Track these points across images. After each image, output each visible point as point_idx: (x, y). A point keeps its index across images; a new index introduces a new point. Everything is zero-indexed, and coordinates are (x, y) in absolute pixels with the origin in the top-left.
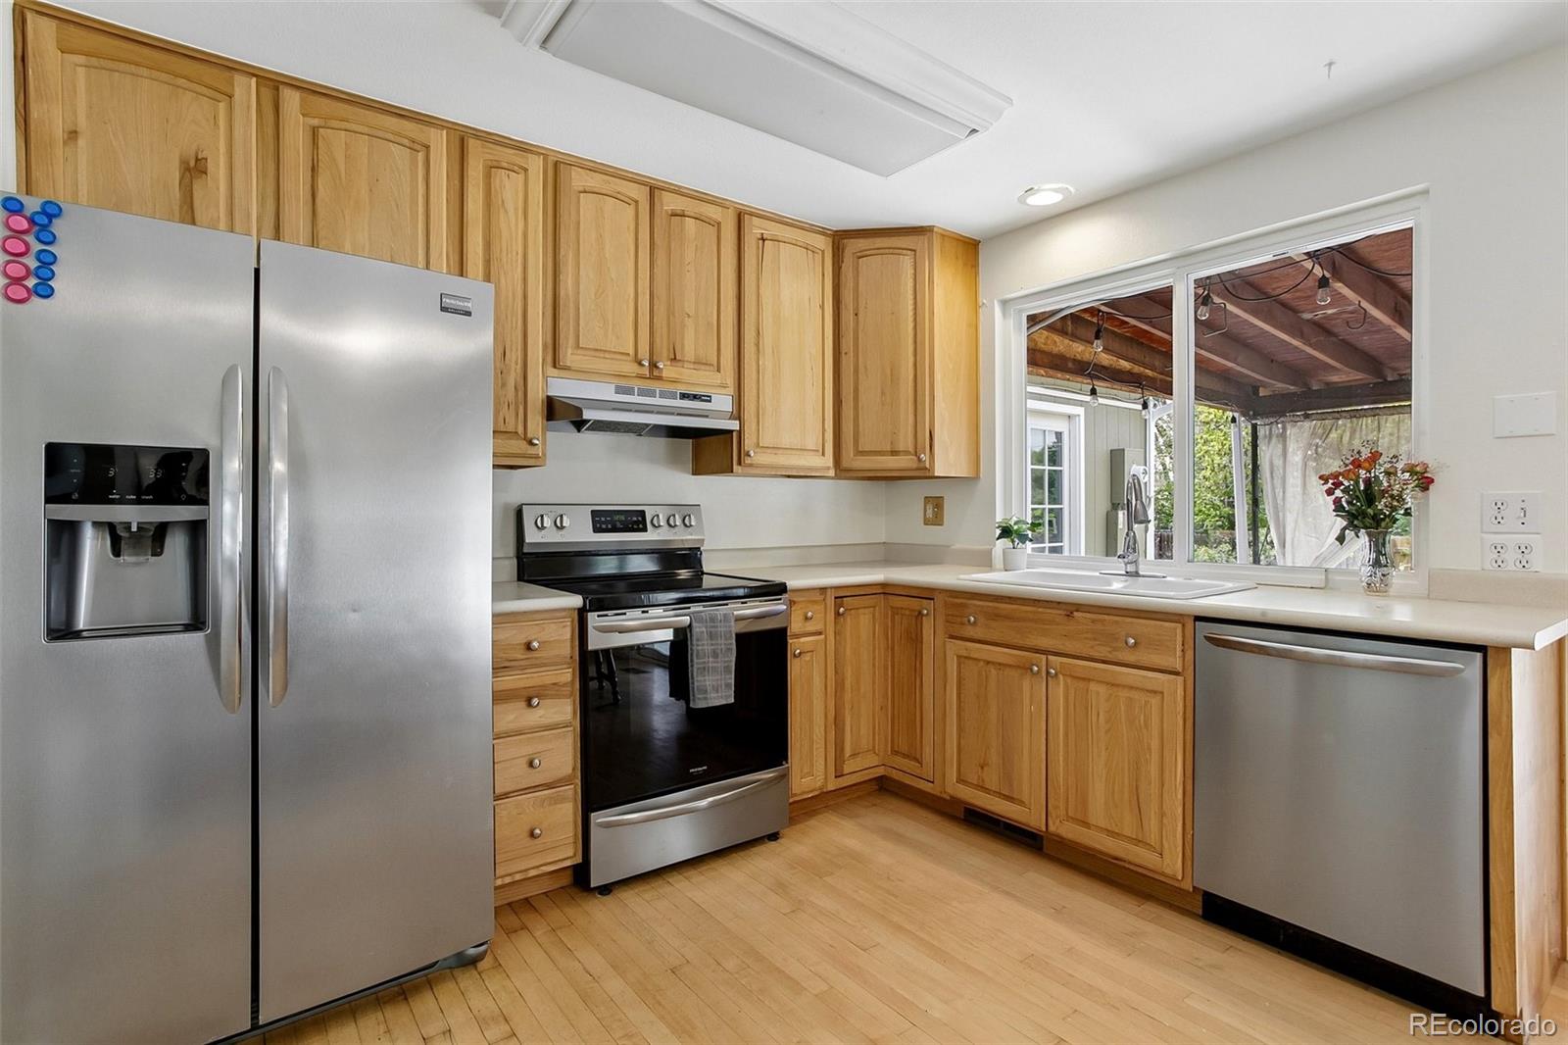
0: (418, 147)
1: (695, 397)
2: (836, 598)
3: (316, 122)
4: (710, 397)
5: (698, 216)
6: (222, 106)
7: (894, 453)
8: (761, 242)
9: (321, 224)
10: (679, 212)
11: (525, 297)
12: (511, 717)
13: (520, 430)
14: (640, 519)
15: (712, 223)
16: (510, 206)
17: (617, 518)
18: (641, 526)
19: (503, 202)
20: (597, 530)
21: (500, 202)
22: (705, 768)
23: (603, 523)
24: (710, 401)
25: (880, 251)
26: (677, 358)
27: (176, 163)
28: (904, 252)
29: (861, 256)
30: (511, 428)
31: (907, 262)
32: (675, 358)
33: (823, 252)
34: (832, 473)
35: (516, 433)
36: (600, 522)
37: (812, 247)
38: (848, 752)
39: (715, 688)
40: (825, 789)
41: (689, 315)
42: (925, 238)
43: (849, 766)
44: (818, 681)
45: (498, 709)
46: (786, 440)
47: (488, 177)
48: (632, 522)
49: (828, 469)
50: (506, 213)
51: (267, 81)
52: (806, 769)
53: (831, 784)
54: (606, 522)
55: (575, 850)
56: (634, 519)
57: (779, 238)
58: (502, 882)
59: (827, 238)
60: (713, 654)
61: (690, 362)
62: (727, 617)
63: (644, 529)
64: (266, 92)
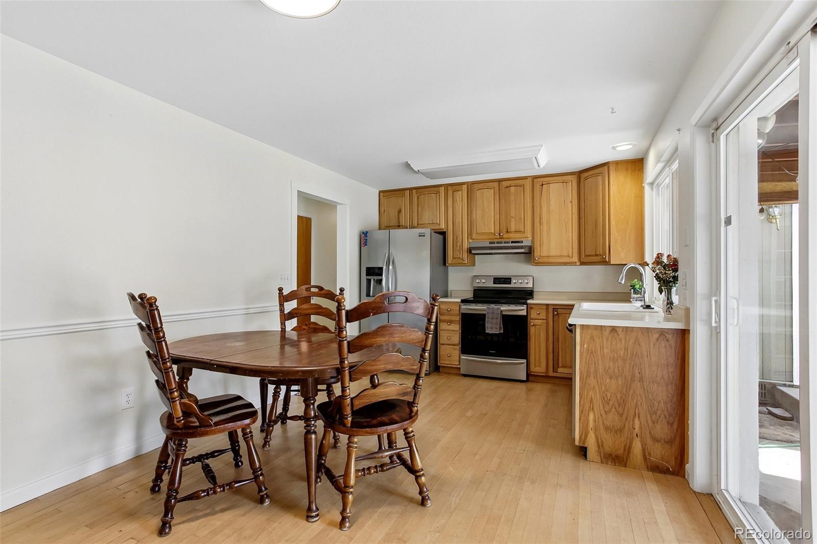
0: (438, 193)
1: (518, 242)
2: (553, 309)
3: (418, 195)
4: (522, 241)
5: (515, 185)
6: (403, 198)
7: (596, 255)
8: (541, 186)
9: (419, 216)
10: (509, 186)
11: (462, 222)
12: (444, 326)
13: (461, 257)
14: (509, 280)
15: (522, 185)
16: (458, 200)
17: (502, 280)
20: (494, 283)
21: (456, 200)
22: (494, 352)
24: (522, 243)
25: (592, 176)
26: (509, 231)
27: (397, 211)
28: (599, 174)
29: (586, 179)
30: (459, 256)
31: (600, 178)
33: (572, 181)
34: (578, 263)
35: (460, 258)
36: (496, 281)
37: (566, 181)
38: (560, 365)
39: (492, 328)
40: (548, 375)
41: (512, 217)
42: (606, 167)
43: (560, 370)
44: (543, 336)
45: (441, 324)
46: (553, 253)
47: (453, 194)
48: (507, 281)
49: (576, 262)
50: (457, 202)
51: (411, 189)
52: (537, 364)
53: (551, 374)
54: (498, 281)
55: (458, 363)
56: (507, 280)
57: (550, 182)
58: (442, 365)
59: (574, 176)
60: (492, 318)
61: (513, 232)
62: (498, 309)
63: (510, 284)
64: (411, 192)
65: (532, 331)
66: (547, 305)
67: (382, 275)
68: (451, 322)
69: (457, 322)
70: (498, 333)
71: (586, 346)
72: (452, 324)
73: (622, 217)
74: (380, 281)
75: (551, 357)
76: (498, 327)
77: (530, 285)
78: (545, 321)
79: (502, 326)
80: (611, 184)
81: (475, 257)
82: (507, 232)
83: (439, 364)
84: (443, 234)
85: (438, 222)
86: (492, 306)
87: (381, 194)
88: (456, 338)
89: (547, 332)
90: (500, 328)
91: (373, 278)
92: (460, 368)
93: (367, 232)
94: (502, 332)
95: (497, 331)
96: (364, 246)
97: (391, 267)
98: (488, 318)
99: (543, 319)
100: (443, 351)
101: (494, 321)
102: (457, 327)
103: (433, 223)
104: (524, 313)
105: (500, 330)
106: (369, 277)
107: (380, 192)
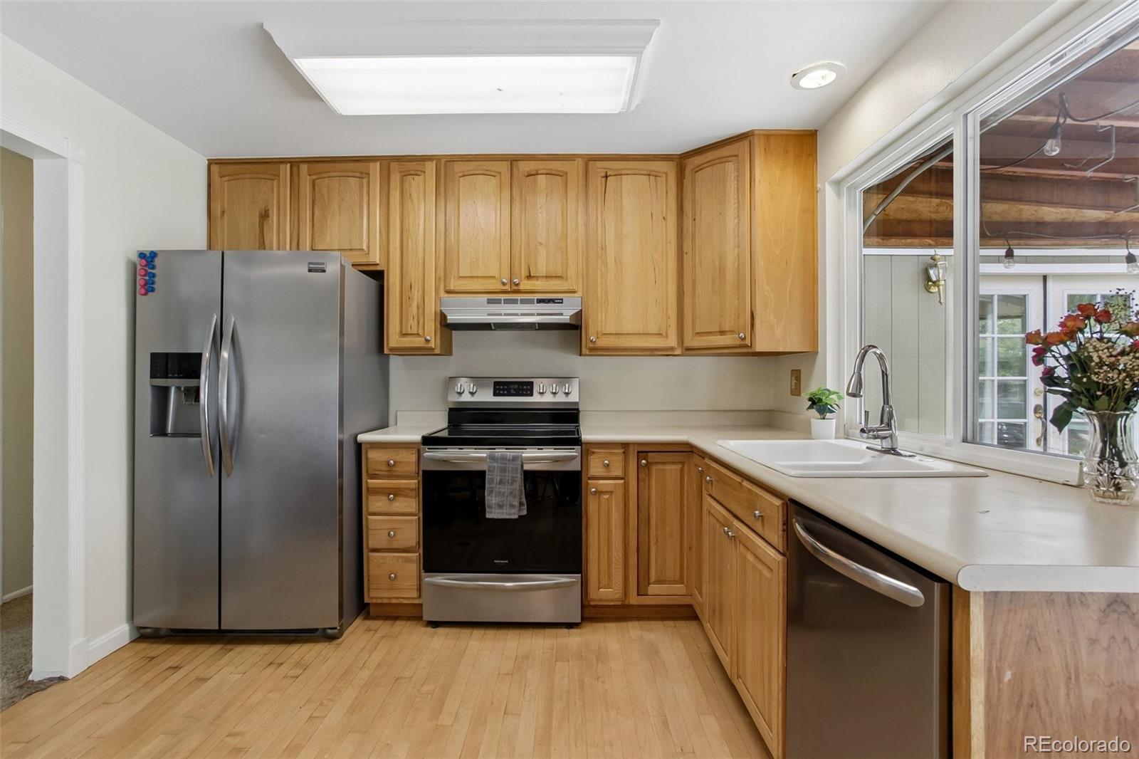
0: (364, 175)
1: (551, 301)
2: (638, 452)
3: (314, 177)
4: (562, 299)
5: (549, 172)
6: (275, 182)
7: (722, 333)
8: (604, 179)
9: (316, 230)
10: (534, 172)
11: (424, 250)
12: (379, 504)
13: (421, 332)
14: (529, 387)
15: (561, 174)
16: (414, 197)
17: (512, 387)
18: (529, 392)
19: (410, 195)
20: (495, 394)
21: (409, 195)
22: (507, 562)
23: (501, 390)
24: (562, 303)
25: (711, 163)
26: (532, 275)
27: (257, 214)
28: (730, 159)
29: (698, 169)
30: (415, 331)
31: (730, 168)
32: (530, 276)
33: (666, 174)
34: (678, 352)
35: (418, 334)
36: (500, 390)
37: (654, 173)
38: (653, 578)
39: (501, 506)
40: (627, 603)
41: (541, 244)
42: (746, 142)
43: (653, 589)
44: (616, 517)
45: (371, 498)
46: (628, 328)
47: (402, 182)
48: (523, 390)
49: (672, 349)
50: (412, 201)
51: (295, 163)
52: (604, 582)
53: (634, 600)
54: (504, 390)
55: (415, 594)
56: (525, 388)
57: (623, 172)
58: (374, 601)
59: (671, 162)
60: (501, 482)
61: (543, 277)
62: (515, 459)
63: (531, 395)
64: (295, 169)
65: (592, 507)
66: (625, 446)
67: (198, 377)
68: (397, 492)
69: (413, 493)
70: (516, 517)
71: (1008, 676)
72: (398, 498)
73: (778, 252)
74: (194, 394)
75: (633, 561)
76: (516, 503)
77: (574, 398)
78: (622, 481)
79: (524, 500)
80: (757, 182)
81: (451, 334)
82: (529, 277)
83: (366, 600)
84: (378, 276)
85: (365, 247)
86: (500, 451)
87: (215, 168)
88: (410, 532)
89: (626, 505)
90: (521, 504)
91: (174, 386)
92: (421, 605)
93: (154, 255)
94: (524, 513)
95: (514, 514)
96: (146, 294)
97: (225, 354)
98: (492, 481)
99: (617, 478)
100: (377, 565)
101: (505, 489)
102: (411, 505)
103: (351, 250)
104: (574, 466)
105: (520, 510)
106: (161, 382)
107: (211, 163)
